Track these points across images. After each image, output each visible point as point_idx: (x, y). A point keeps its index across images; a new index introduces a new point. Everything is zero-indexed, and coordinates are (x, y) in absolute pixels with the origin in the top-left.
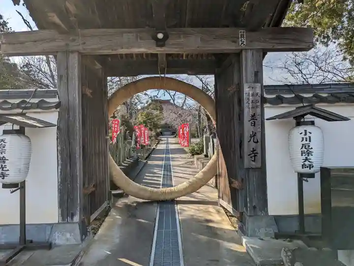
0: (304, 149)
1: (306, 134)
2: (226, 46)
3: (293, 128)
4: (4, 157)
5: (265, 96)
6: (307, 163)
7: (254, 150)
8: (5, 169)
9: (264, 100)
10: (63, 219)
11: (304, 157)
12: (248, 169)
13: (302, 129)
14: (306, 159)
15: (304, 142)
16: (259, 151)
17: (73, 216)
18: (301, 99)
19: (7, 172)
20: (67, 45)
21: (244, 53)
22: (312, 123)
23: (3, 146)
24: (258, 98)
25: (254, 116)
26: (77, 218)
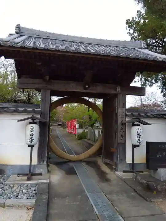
0: (138, 136)
1: (139, 130)
2: (113, 92)
3: (132, 127)
4: (33, 134)
5: (127, 113)
6: (139, 141)
7: (122, 136)
8: (33, 139)
9: (126, 115)
10: (39, 163)
11: (138, 139)
13: (137, 127)
14: (139, 140)
15: (138, 133)
16: (124, 136)
17: (43, 161)
18: (133, 116)
19: (33, 140)
21: (119, 95)
22: (139, 125)
23: (32, 129)
24: (124, 114)
25: (122, 121)
26: (45, 163)
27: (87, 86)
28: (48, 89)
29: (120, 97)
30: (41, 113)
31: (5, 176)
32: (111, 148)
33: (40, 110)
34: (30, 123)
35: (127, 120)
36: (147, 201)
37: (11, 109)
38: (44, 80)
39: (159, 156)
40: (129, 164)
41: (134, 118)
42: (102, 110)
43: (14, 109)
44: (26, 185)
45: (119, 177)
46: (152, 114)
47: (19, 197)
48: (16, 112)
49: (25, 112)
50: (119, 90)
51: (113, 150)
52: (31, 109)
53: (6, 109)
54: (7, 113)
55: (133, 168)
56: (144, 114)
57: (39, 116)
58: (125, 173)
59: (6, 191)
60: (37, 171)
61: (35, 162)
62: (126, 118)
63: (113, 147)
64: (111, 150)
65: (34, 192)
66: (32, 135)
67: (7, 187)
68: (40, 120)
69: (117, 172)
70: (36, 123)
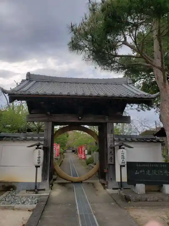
0: (122, 157)
1: (123, 152)
2: (102, 121)
3: (118, 150)
5: (115, 138)
6: (123, 162)
7: (111, 158)
9: (114, 140)
12: (109, 164)
13: (121, 150)
14: (123, 160)
15: (122, 154)
16: (113, 158)
17: (46, 180)
20: (48, 119)
21: (107, 123)
22: (124, 148)
23: (39, 153)
24: (112, 139)
25: (111, 145)
26: (48, 181)
27: (80, 118)
28: (50, 121)
29: (109, 125)
30: (44, 140)
31: (17, 191)
32: (105, 170)
33: (44, 138)
34: (36, 148)
35: (115, 144)
36: (121, 208)
37: (22, 138)
38: (47, 114)
39: (137, 173)
40: (118, 182)
41: (120, 142)
42: (98, 135)
43: (24, 138)
44: (31, 197)
45: (109, 194)
46: (137, 139)
47: (25, 203)
48: (25, 140)
49: (32, 140)
50: (107, 120)
51: (105, 171)
52: (37, 138)
53: (18, 138)
54: (18, 141)
55: (121, 186)
56: (130, 139)
57: (43, 143)
58: (113, 190)
59: (16, 200)
60: (41, 187)
61: (39, 180)
62: (114, 143)
63: (105, 169)
64: (104, 171)
65: (37, 201)
66: (39, 157)
67: (17, 198)
68: (44, 146)
69: (107, 190)
70: (40, 148)
